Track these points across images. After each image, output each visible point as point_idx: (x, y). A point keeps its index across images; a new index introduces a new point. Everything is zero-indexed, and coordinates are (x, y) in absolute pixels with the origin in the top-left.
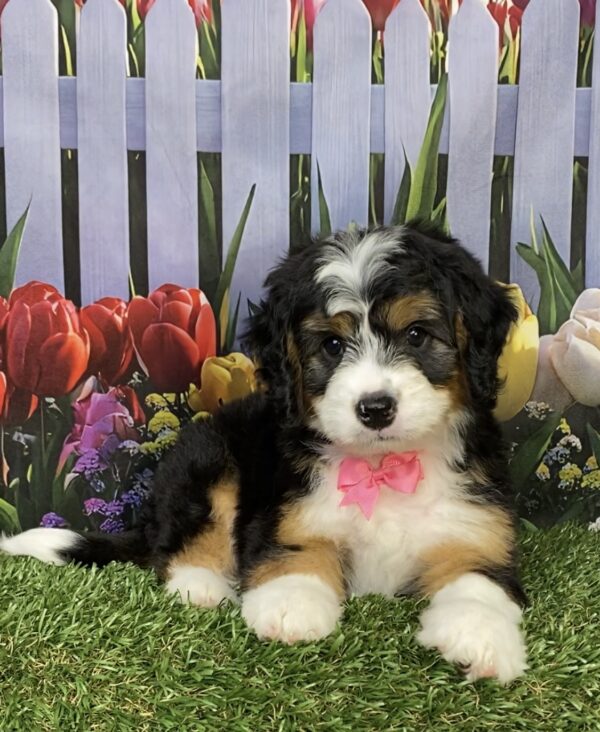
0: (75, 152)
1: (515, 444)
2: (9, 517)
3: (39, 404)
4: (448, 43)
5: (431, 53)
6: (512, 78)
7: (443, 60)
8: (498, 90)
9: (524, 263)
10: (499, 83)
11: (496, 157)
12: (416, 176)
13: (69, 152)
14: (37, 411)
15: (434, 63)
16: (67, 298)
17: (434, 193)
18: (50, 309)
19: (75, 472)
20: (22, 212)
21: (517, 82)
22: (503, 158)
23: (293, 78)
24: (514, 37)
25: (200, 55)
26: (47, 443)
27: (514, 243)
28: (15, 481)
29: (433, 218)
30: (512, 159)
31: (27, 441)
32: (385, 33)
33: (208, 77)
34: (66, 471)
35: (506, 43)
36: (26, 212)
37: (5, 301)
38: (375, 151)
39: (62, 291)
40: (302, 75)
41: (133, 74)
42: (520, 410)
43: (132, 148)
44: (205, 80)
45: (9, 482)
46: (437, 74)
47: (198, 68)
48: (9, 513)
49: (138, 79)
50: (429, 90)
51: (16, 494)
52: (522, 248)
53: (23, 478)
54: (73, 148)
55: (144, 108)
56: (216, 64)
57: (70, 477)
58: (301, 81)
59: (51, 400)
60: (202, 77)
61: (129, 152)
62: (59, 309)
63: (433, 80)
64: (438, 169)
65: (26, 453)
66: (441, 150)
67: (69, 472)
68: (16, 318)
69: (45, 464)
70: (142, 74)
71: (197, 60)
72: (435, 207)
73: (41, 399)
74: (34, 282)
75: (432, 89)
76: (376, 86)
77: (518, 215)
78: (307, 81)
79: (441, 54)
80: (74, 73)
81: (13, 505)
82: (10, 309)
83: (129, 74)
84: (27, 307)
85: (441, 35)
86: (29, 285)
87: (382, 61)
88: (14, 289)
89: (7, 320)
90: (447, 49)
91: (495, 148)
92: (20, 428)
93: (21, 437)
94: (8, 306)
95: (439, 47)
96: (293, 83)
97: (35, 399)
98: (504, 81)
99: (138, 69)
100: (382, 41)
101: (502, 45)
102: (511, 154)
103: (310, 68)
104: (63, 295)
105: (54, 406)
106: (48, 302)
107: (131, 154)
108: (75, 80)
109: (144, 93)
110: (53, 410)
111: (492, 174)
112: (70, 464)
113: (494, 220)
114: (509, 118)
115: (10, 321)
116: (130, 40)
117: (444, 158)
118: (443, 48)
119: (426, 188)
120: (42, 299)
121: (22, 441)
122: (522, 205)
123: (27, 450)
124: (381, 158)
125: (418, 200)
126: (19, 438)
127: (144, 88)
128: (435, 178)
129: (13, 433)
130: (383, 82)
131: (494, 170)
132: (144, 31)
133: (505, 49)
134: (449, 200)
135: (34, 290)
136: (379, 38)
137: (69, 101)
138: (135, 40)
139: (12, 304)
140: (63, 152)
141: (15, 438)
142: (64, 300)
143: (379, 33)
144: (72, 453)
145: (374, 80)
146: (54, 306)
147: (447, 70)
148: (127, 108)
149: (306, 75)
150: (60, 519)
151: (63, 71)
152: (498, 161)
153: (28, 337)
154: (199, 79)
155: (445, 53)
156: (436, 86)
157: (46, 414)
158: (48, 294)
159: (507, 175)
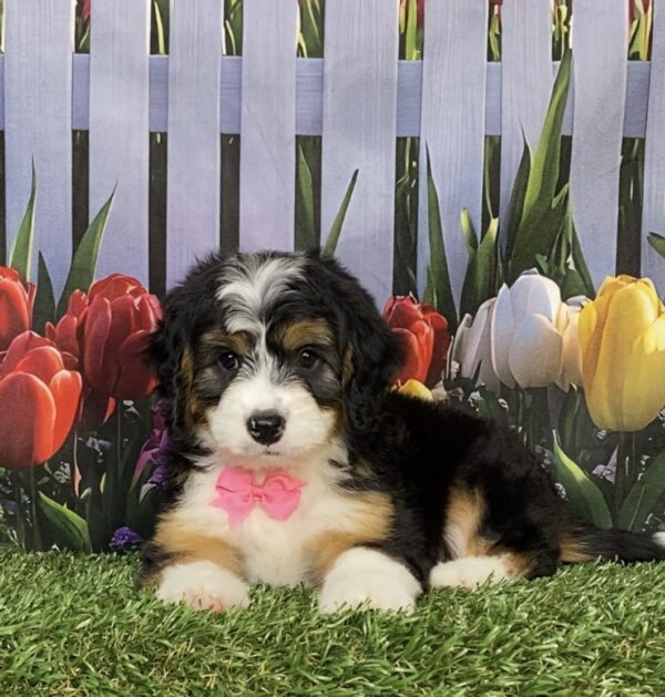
0: (164, 136)
1: (646, 457)
2: (79, 531)
3: (116, 406)
4: (572, 18)
5: (554, 28)
6: (643, 54)
7: (567, 35)
8: (628, 67)
9: (657, 254)
10: (629, 59)
11: (625, 140)
12: (536, 159)
13: (159, 136)
14: (114, 415)
15: (557, 39)
16: (151, 292)
17: (556, 177)
18: (133, 305)
19: (152, 482)
20: (106, 200)
21: (649, 58)
22: (633, 140)
23: (402, 55)
24: (646, 10)
25: (302, 31)
26: (122, 449)
27: (645, 233)
28: (87, 491)
29: (554, 205)
30: (642, 141)
31: (102, 447)
32: (503, 7)
33: (310, 55)
34: (142, 481)
35: (636, 16)
36: (111, 199)
37: (84, 295)
38: (491, 133)
39: (146, 285)
40: (412, 52)
41: (229, 52)
42: (653, 419)
43: (225, 132)
44: (306, 59)
45: (80, 493)
46: (560, 51)
47: (299, 46)
48: (79, 527)
49: (235, 57)
50: (551, 68)
51: (87, 506)
52: (655, 239)
53: (96, 488)
54: (162, 131)
55: (240, 88)
56: (318, 41)
57: (146, 487)
58: (410, 59)
59: (130, 403)
60: (303, 56)
61: (222, 135)
62: (142, 304)
63: (556, 57)
64: (561, 152)
65: (100, 461)
66: (565, 131)
67: (146, 483)
68: (95, 314)
69: (120, 474)
70: (239, 53)
71: (299, 37)
72: (556, 194)
73: (119, 402)
74: (115, 275)
75: (554, 67)
76: (492, 63)
77: (650, 201)
78: (417, 59)
79: (564, 29)
80: (167, 52)
81: (84, 518)
82: (89, 304)
83: (225, 52)
84: (108, 301)
85: (564, 9)
86: (110, 278)
87: (499, 37)
88: (94, 282)
89: (85, 317)
90: (571, 23)
91: (624, 130)
92: (95, 433)
93: (95, 443)
94: (87, 301)
95: (562, 21)
96: (403, 61)
97: (112, 401)
98: (634, 57)
99: (235, 47)
100: (499, 15)
101: (632, 19)
102: (642, 136)
103: (420, 44)
104: (147, 289)
105: (133, 409)
106: (130, 296)
107: (224, 137)
108: (167, 59)
109: (240, 73)
110: (131, 412)
111: (620, 158)
112: (146, 474)
113: (622, 208)
114: (639, 97)
115: (89, 317)
116: (227, 17)
117: (567, 141)
118: (566, 23)
119: (546, 173)
120: (124, 293)
121: (97, 448)
122: (654, 191)
123: (102, 457)
124: (497, 140)
125: (538, 185)
126: (93, 444)
127: (241, 67)
128: (558, 161)
129: (87, 439)
130: (500, 60)
131: (623, 153)
132: (242, 7)
133: (635, 23)
134: (571, 186)
135: (116, 283)
136: (496, 12)
137: (160, 82)
138: (232, 16)
139: (91, 299)
140: (152, 136)
141: (89, 444)
142: (148, 294)
143: (496, 7)
144: (150, 461)
145: (490, 57)
146: (137, 301)
147: (571, 46)
148: (222, 89)
149: (415, 53)
150: (133, 534)
151: (154, 49)
152: (628, 143)
153: (107, 334)
154: (300, 58)
155: (569, 28)
156: (559, 63)
157: (123, 418)
158: (131, 288)
159: (637, 159)
